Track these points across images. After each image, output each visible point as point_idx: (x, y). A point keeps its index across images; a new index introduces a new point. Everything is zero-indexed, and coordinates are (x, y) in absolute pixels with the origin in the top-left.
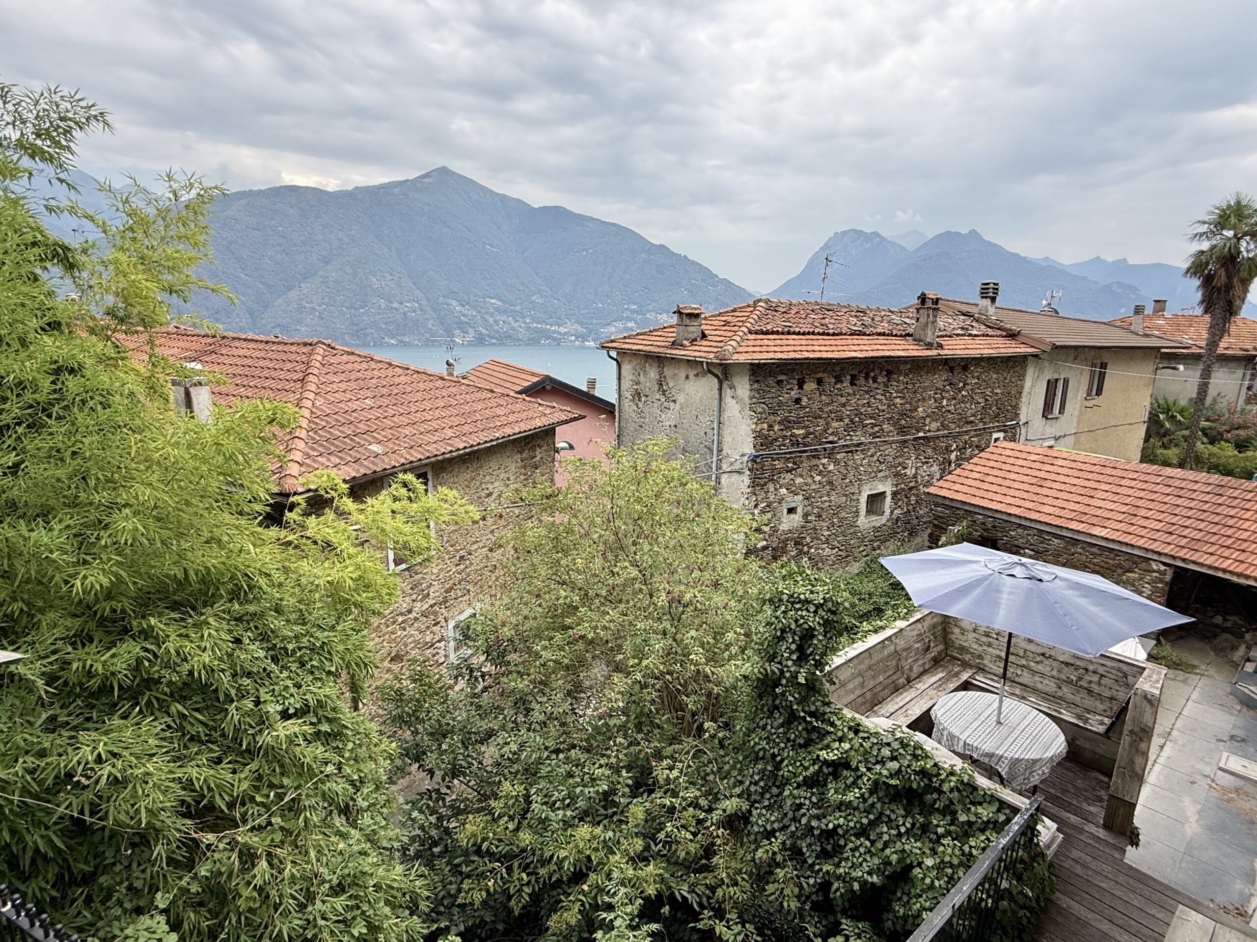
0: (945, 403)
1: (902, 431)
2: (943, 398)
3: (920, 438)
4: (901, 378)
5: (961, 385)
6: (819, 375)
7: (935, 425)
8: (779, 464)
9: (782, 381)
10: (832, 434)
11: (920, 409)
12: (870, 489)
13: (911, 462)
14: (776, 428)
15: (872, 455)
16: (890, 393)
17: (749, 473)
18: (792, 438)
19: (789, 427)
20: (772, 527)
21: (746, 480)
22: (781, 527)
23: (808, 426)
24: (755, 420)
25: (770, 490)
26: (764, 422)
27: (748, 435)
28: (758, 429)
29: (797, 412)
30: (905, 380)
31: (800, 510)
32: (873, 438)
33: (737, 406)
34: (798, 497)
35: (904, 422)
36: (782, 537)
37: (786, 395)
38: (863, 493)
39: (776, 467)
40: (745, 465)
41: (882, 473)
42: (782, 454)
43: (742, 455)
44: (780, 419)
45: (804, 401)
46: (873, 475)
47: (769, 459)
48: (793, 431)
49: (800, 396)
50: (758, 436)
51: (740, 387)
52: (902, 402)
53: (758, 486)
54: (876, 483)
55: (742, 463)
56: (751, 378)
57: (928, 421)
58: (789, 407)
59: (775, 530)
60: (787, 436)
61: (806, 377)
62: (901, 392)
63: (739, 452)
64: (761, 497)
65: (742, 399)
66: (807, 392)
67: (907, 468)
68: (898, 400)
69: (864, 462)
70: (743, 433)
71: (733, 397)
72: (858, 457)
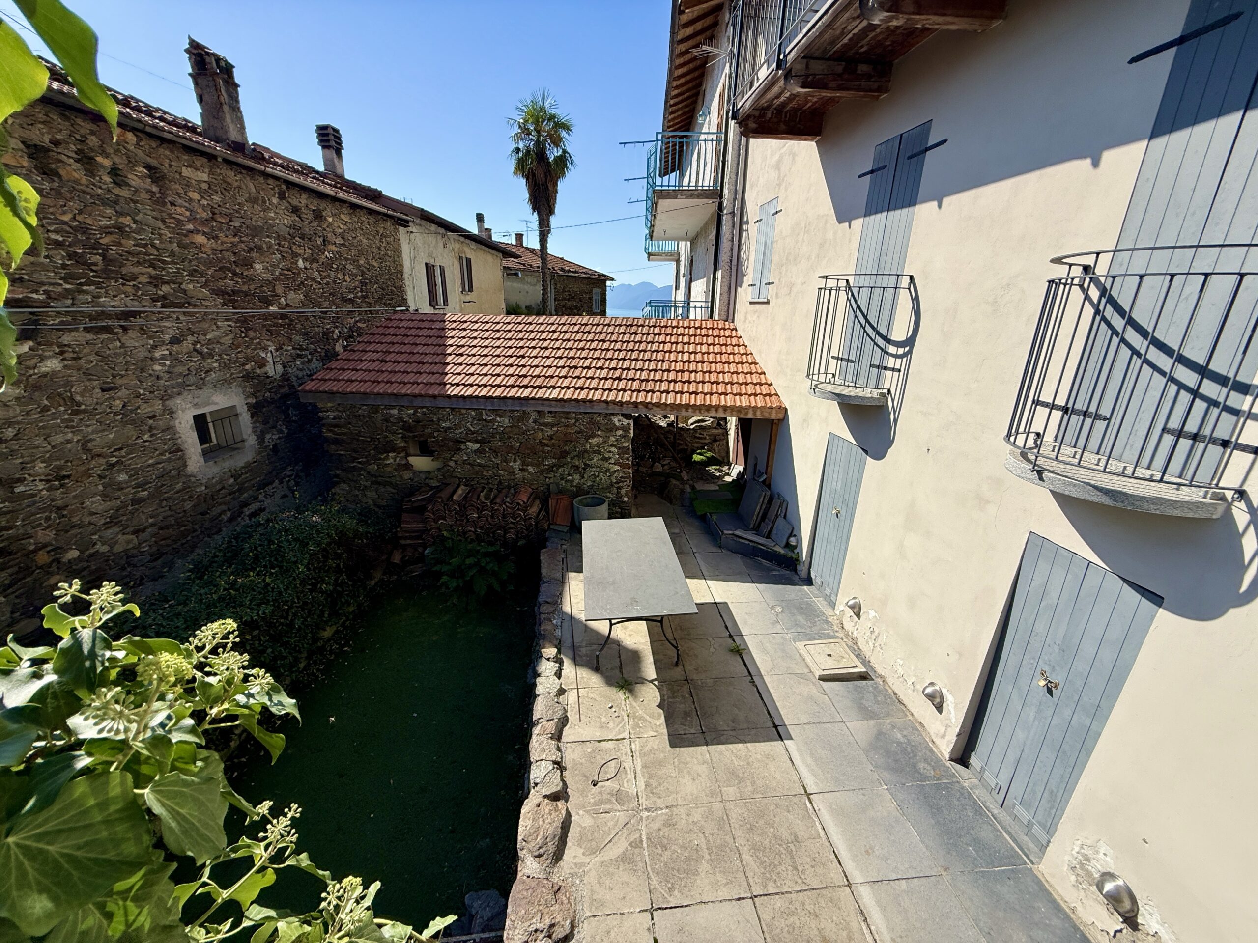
0: (301, 264)
1: (229, 297)
2: (296, 255)
3: (274, 316)
5: (320, 241)
7: (296, 297)
11: (258, 266)
12: (196, 405)
13: (269, 355)
15: (176, 341)
16: (178, 221)
30: (205, 202)
32: (163, 305)
35: (230, 283)
38: (179, 414)
41: (213, 374)
46: (192, 378)
52: (214, 244)
54: (205, 392)
57: (279, 288)
62: (203, 224)
67: (265, 365)
68: (203, 239)
69: (157, 353)
72: (136, 344)
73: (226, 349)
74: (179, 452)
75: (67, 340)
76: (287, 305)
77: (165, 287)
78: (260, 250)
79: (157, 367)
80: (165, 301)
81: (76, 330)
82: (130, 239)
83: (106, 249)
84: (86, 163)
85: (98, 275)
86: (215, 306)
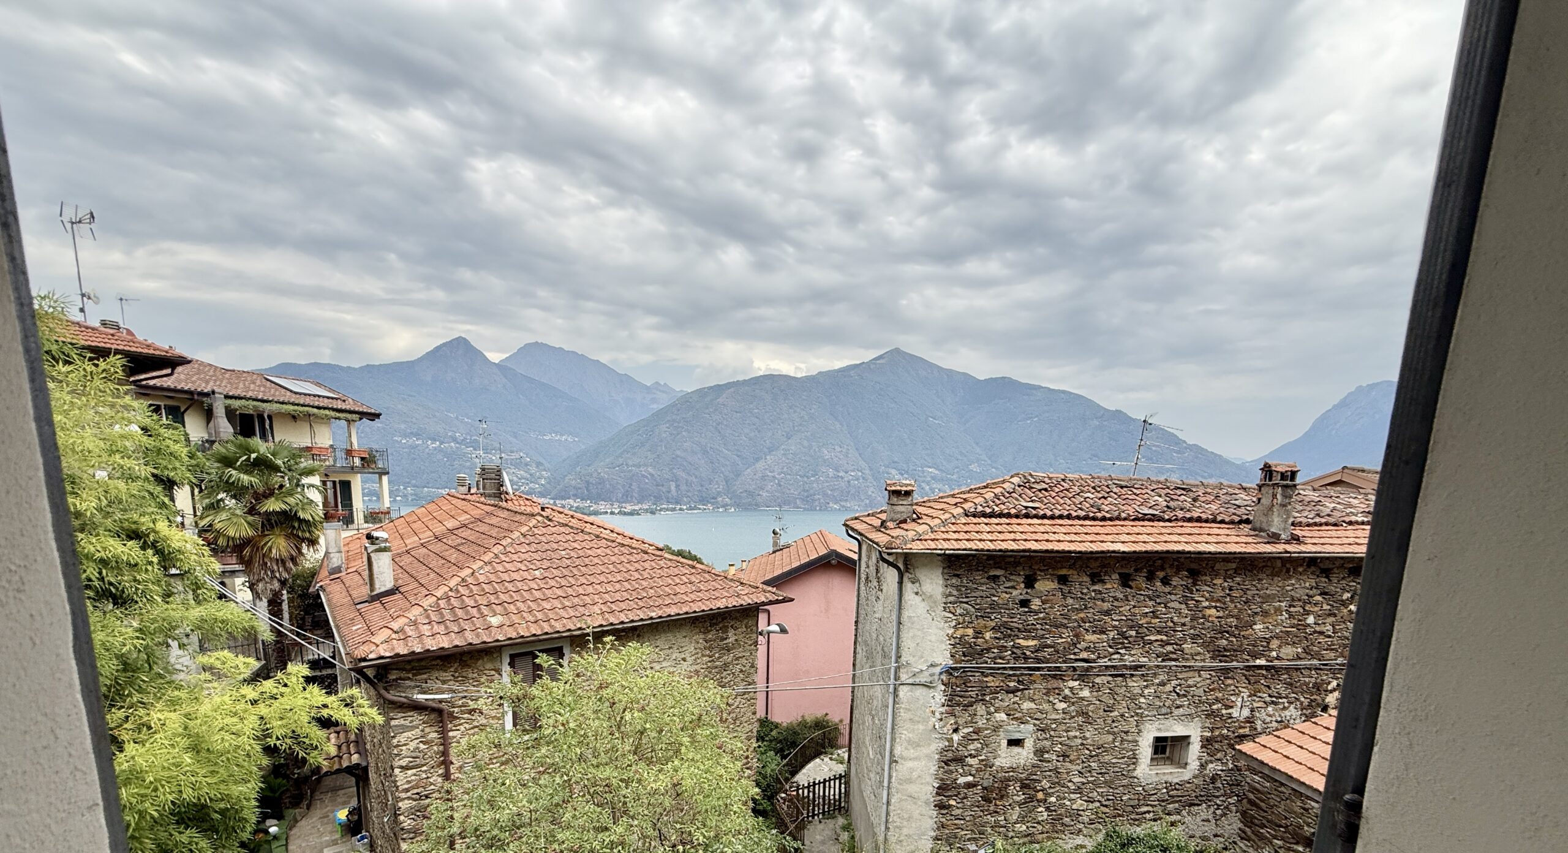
0: (1311, 620)
2: (1308, 613)
3: (1260, 667)
4: (1218, 581)
6: (1063, 572)
7: (1288, 651)
8: (992, 682)
9: (997, 577)
10: (1087, 649)
11: (1258, 627)
12: (1159, 730)
14: (988, 635)
15: (1162, 684)
16: (1197, 601)
17: (943, 688)
18: (1015, 650)
19: (1010, 636)
20: (983, 760)
21: (938, 696)
22: (998, 763)
23: (1042, 637)
24: (954, 623)
25: (978, 713)
26: (968, 627)
27: (942, 642)
28: (958, 634)
29: (1024, 617)
30: (1226, 584)
31: (1029, 743)
32: (1163, 660)
33: (923, 604)
34: (1027, 726)
35: (1225, 642)
36: (1000, 775)
37: (1004, 594)
38: (1145, 734)
39: (989, 685)
40: (936, 677)
41: (1181, 709)
42: (999, 669)
43: (932, 665)
44: (993, 624)
45: (1036, 604)
46: (1164, 710)
47: (977, 674)
48: (1018, 641)
49: (1029, 598)
50: (959, 643)
51: (928, 581)
52: (1221, 614)
53: (958, 705)
54: (1170, 722)
55: (932, 675)
56: (946, 571)
57: (1275, 643)
58: (1009, 609)
59: (987, 765)
60: (1005, 647)
61: (1038, 573)
62: (1218, 601)
63: (927, 661)
64: (964, 720)
65: (931, 596)
66: (1041, 592)
67: (1232, 707)
68: (1213, 611)
69: (1146, 691)
70: (933, 638)
71: (917, 593)
72: (1135, 684)
73: (1200, 692)
74: (1134, 759)
75: (1098, 680)
76: (1278, 658)
77: (1169, 648)
78: (1265, 614)
79: (1142, 700)
80: (1166, 657)
81: (1104, 675)
82: (1158, 618)
83: (1141, 626)
84: (1150, 578)
85: (1130, 643)
86: (1204, 660)
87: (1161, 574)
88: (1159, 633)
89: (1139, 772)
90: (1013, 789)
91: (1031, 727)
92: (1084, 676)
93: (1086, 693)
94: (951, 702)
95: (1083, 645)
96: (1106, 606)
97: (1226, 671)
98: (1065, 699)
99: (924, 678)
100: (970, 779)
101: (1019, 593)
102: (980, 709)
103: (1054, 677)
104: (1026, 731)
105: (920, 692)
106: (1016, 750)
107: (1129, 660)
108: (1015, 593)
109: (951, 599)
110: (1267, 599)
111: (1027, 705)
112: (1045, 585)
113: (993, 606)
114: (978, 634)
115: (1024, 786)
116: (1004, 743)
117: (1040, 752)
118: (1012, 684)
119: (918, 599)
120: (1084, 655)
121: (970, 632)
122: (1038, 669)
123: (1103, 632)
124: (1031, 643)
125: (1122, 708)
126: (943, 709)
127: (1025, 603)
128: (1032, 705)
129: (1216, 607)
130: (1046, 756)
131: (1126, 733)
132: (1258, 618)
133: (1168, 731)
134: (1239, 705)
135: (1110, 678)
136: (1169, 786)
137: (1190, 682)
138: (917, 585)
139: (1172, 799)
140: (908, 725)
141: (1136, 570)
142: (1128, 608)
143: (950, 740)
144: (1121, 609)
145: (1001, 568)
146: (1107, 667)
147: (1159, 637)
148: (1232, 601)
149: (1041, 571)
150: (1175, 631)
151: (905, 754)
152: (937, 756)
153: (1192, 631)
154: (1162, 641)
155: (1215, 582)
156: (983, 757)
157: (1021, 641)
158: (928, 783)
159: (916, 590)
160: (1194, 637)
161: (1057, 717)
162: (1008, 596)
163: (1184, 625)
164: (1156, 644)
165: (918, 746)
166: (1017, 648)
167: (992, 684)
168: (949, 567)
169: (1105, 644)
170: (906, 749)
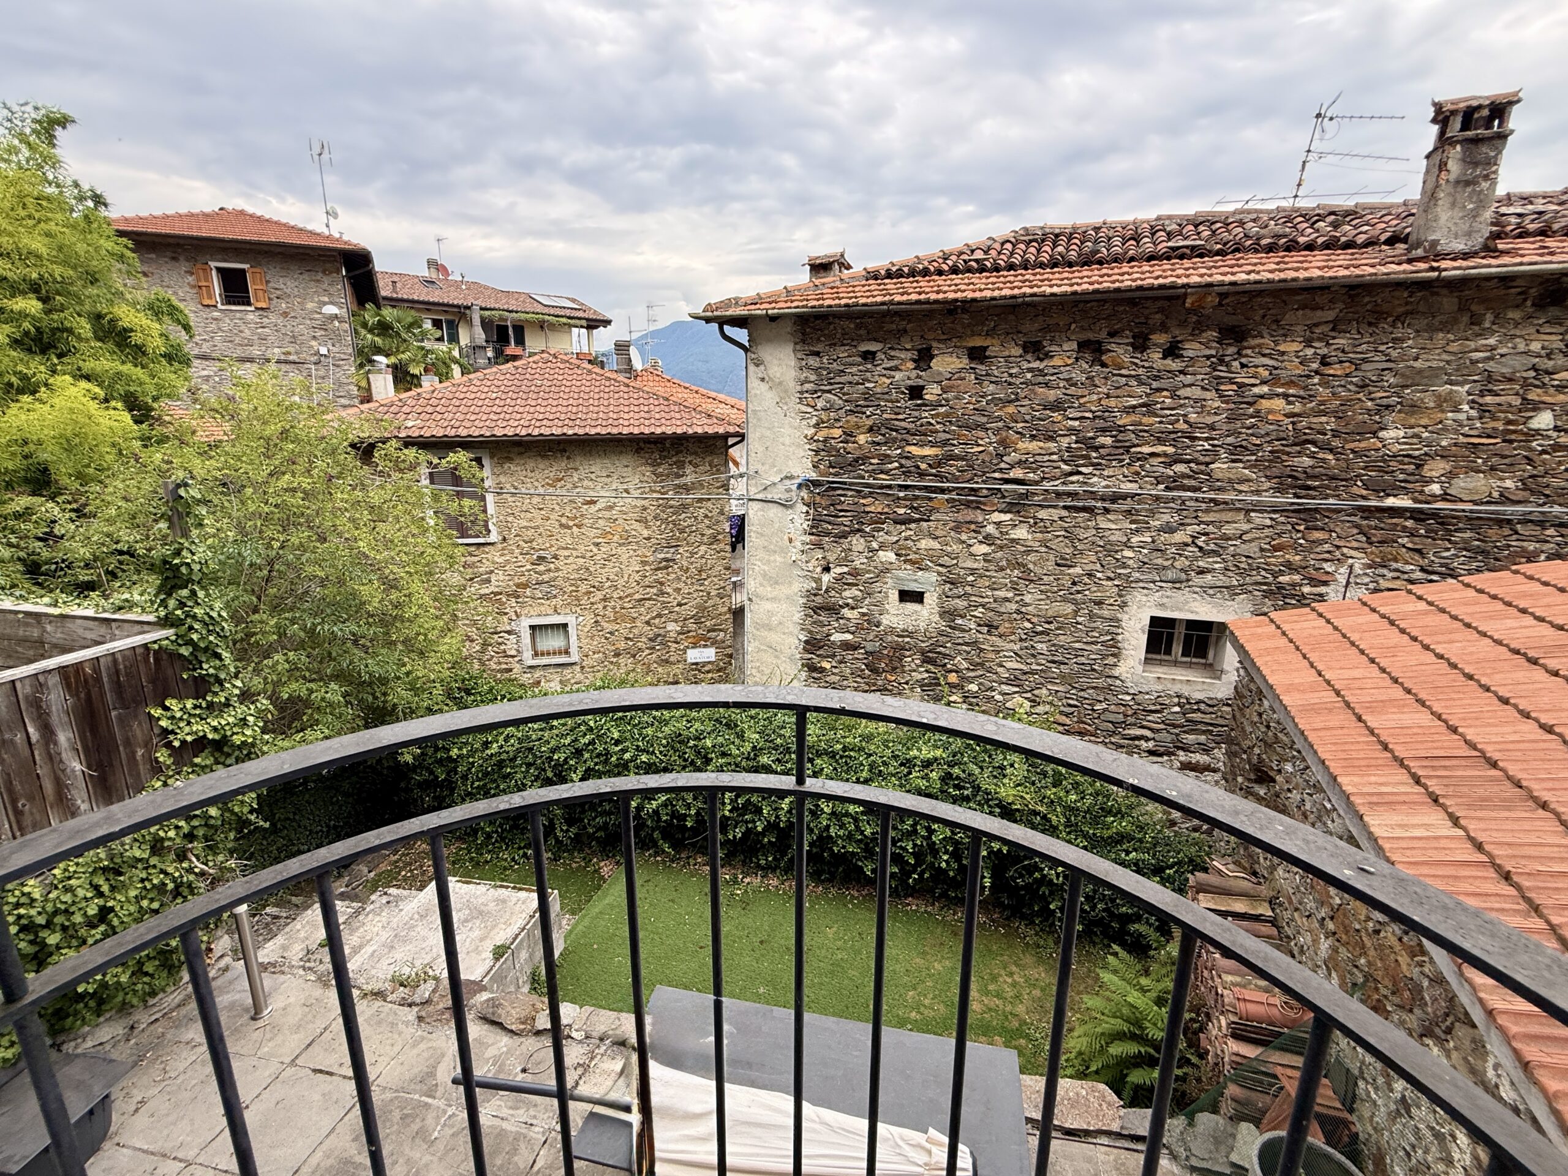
1: (1297, 482)
3: (1394, 512)
4: (1292, 346)
7: (1486, 484)
9: (874, 353)
10: (1022, 464)
11: (1394, 433)
12: (1162, 605)
13: (1344, 570)
14: (862, 439)
15: (1169, 529)
16: (1241, 385)
17: (805, 509)
18: (903, 461)
19: (895, 440)
20: (864, 614)
21: (797, 520)
22: (885, 620)
23: (945, 443)
24: (814, 421)
25: (854, 548)
26: (834, 427)
27: (799, 446)
28: (820, 436)
29: (916, 414)
30: (1310, 352)
31: (931, 599)
32: (1167, 488)
33: (770, 395)
34: (927, 574)
35: (1307, 461)
36: (890, 639)
37: (884, 379)
38: (1132, 609)
39: (868, 509)
40: (794, 494)
41: (1209, 577)
42: (882, 487)
43: (787, 477)
44: (869, 422)
45: (932, 392)
46: (1170, 575)
47: (850, 493)
48: (908, 448)
49: (921, 382)
50: (823, 450)
51: (775, 362)
52: (1297, 408)
53: (828, 534)
54: (1183, 596)
55: (788, 491)
56: (798, 347)
57: (1436, 468)
58: (892, 402)
59: (870, 621)
60: (888, 456)
61: (935, 344)
62: (1291, 383)
63: (780, 471)
64: (835, 556)
65: (780, 383)
66: (940, 373)
67: (1325, 583)
68: (1279, 404)
69: (1135, 540)
70: (787, 441)
71: (763, 380)
72: (1114, 526)
73: (1252, 549)
74: (1114, 649)
75: (1042, 514)
76: (1445, 497)
77: (1180, 468)
78: (1414, 408)
79: (1128, 553)
80: (1174, 483)
81: (1055, 507)
82: (1157, 416)
83: (1122, 429)
84: (1140, 345)
85: (1102, 457)
86: (1258, 492)
87: (1161, 338)
88: (1160, 441)
89: (1122, 670)
90: (911, 661)
91: (933, 577)
92: (1017, 506)
93: (1021, 533)
94: (816, 528)
95: (1014, 457)
96: (1052, 395)
97: (1308, 515)
98: (988, 539)
99: (776, 494)
100: (849, 637)
101: (906, 375)
102: (857, 543)
103: (968, 504)
104: (927, 581)
105: (774, 511)
106: (911, 607)
107: (1099, 484)
108: (898, 376)
109: (808, 386)
110: (1415, 379)
111: (925, 543)
112: (946, 363)
113: (868, 396)
114: (848, 436)
115: (927, 660)
116: (894, 596)
117: (948, 614)
118: (901, 511)
119: (764, 387)
120: (1017, 473)
121: (837, 433)
122: (942, 491)
123: (1051, 439)
124: (928, 451)
125: (1088, 561)
126: (808, 538)
127: (916, 392)
128: (935, 545)
129: (1286, 396)
130: (959, 621)
131: (1099, 603)
132: (1389, 418)
133: (1181, 610)
134: (1343, 580)
135: (1065, 513)
136: (1187, 704)
137: (1228, 530)
138: (762, 367)
139: (1192, 727)
140: (761, 554)
141: (1112, 335)
142: (1095, 397)
143: (818, 581)
144: (1082, 401)
145: (876, 340)
146: (1059, 494)
147: (1159, 449)
148: (1324, 384)
149: (939, 341)
150: (1194, 439)
151: (760, 590)
152: (804, 600)
153: (1230, 440)
154: (1165, 455)
155: (1282, 348)
156: (864, 610)
157: (915, 450)
158: (791, 633)
159: (760, 375)
160: (1236, 452)
161: (975, 566)
162: (888, 381)
163: (1212, 427)
164: (1155, 461)
165: (776, 583)
166: (907, 458)
167: (872, 509)
168: (803, 341)
169: (1055, 457)
170: (761, 585)
